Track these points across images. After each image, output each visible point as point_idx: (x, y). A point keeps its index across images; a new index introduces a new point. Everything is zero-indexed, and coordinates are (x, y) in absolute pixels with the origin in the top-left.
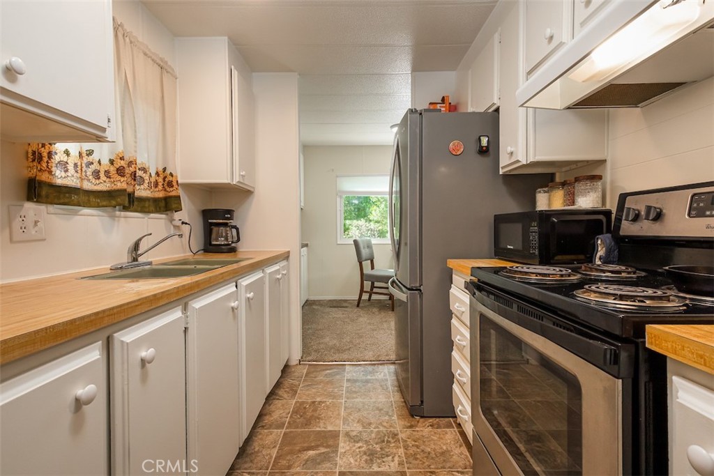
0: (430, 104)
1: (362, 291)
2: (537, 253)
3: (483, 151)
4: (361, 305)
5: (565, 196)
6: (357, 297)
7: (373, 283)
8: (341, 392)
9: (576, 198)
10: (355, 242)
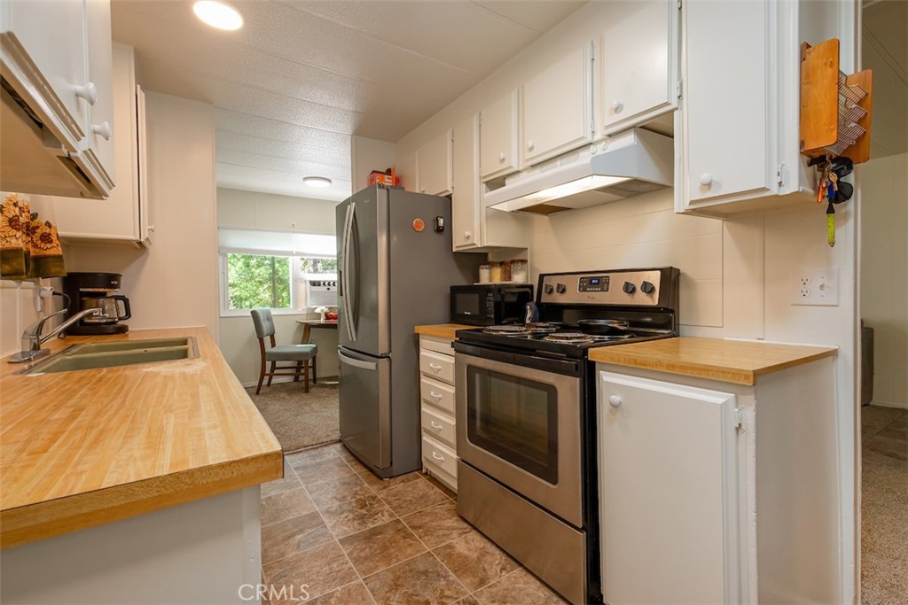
0: (374, 172)
1: (263, 374)
2: (492, 316)
3: (439, 230)
4: (261, 392)
5: (502, 272)
6: (257, 383)
7: (274, 363)
8: (295, 481)
9: (512, 275)
10: (254, 314)
